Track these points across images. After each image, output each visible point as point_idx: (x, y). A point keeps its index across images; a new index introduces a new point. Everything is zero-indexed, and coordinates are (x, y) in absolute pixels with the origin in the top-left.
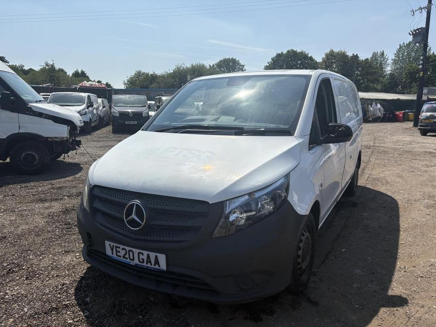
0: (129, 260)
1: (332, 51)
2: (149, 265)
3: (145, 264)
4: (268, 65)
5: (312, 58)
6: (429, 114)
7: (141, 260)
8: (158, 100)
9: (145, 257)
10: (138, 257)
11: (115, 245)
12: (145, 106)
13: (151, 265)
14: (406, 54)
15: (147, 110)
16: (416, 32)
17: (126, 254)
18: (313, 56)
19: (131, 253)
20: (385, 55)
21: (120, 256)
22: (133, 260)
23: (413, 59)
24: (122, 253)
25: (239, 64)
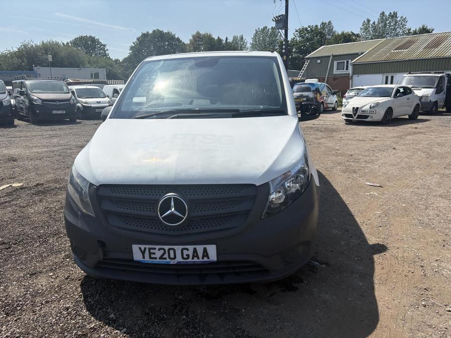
0: (168, 260)
1: (198, 33)
2: (196, 259)
3: (190, 260)
4: (133, 45)
5: (179, 39)
6: (299, 94)
7: (185, 256)
8: (20, 85)
9: (191, 252)
10: (179, 254)
11: (147, 247)
12: (4, 93)
13: (198, 258)
14: (261, 39)
15: (8, 97)
16: (278, 19)
17: (164, 253)
18: (180, 38)
19: (172, 252)
20: (244, 39)
21: (156, 258)
22: (175, 258)
23: (268, 44)
24: (158, 254)
25: (99, 43)
